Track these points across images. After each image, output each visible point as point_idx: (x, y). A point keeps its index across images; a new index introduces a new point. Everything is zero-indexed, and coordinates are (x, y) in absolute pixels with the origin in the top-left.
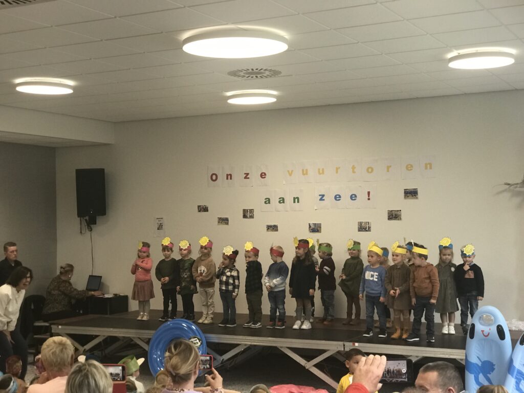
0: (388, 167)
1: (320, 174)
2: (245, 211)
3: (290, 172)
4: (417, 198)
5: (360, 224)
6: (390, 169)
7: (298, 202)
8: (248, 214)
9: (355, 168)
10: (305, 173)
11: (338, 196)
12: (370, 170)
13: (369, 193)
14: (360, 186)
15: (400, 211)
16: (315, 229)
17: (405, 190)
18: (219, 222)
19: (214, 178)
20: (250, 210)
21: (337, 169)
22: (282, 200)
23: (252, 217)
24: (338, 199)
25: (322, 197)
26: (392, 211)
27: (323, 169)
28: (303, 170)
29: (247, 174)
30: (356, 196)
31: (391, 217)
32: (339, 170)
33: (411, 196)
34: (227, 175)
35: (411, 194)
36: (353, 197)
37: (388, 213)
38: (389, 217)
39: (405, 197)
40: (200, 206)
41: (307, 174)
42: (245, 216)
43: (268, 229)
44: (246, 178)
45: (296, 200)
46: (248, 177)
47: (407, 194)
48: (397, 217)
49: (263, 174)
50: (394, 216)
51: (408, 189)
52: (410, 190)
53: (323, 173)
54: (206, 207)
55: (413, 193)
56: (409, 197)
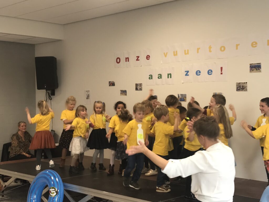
0: (237, 45)
1: (185, 54)
2: (137, 85)
3: (166, 54)
4: (260, 71)
6: (239, 46)
7: (171, 77)
9: (211, 48)
11: (198, 72)
12: (223, 49)
13: (222, 68)
14: (215, 63)
15: (246, 83)
17: (250, 64)
18: (121, 93)
19: (118, 60)
20: (140, 84)
21: (198, 49)
22: (160, 76)
23: (141, 89)
24: (198, 74)
25: (187, 73)
26: (240, 83)
27: (188, 50)
28: (174, 52)
29: (138, 57)
30: (212, 71)
31: (239, 88)
32: (199, 50)
34: (126, 58)
35: (256, 67)
36: (210, 72)
37: (237, 85)
38: (237, 88)
39: (250, 71)
40: (110, 82)
41: (176, 55)
42: (137, 89)
45: (169, 75)
46: (138, 59)
47: (252, 68)
48: (244, 89)
49: (148, 57)
50: (241, 88)
51: (253, 64)
52: (255, 64)
53: (188, 53)
54: (113, 83)
55: (257, 67)
56: (254, 71)
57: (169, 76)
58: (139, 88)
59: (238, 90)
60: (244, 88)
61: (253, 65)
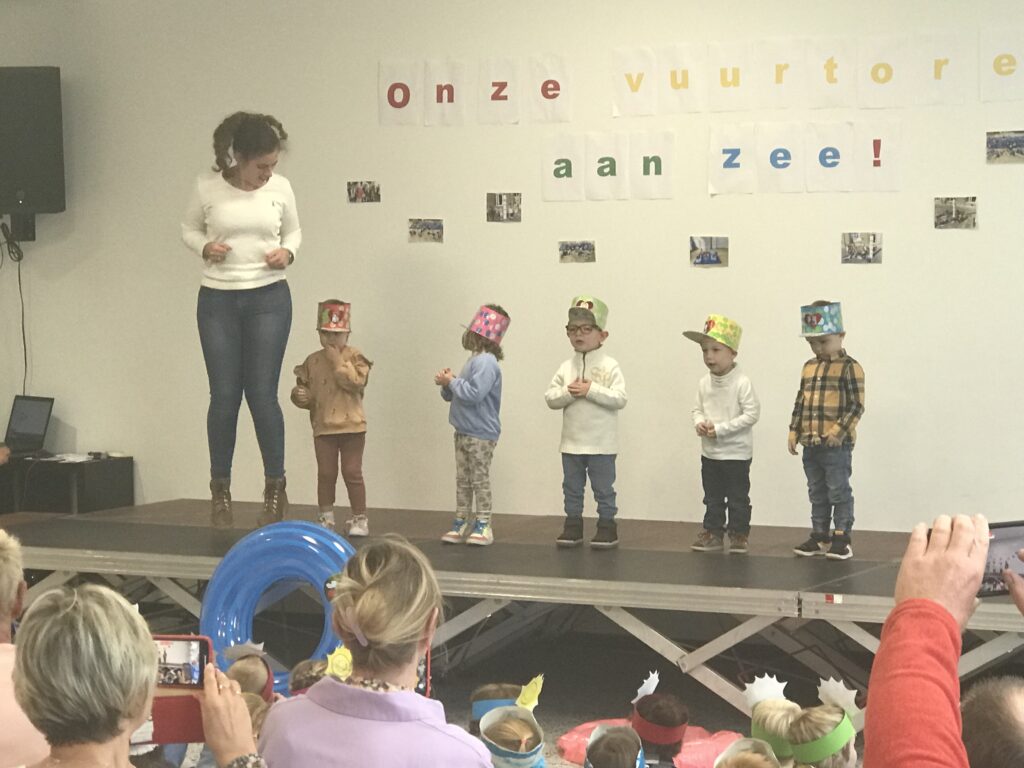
0: (939, 65)
1: (724, 83)
2: (493, 199)
3: (635, 78)
5: (850, 239)
6: (944, 67)
7: (658, 171)
8: (501, 208)
9: (836, 66)
10: (679, 81)
11: (781, 155)
12: (882, 73)
13: (877, 144)
14: (851, 124)
15: (974, 199)
16: (710, 254)
17: (988, 134)
18: (413, 234)
19: (399, 96)
20: (508, 195)
21: (780, 70)
22: (608, 167)
23: (514, 217)
24: (780, 162)
25: (732, 158)
26: (948, 199)
27: (736, 72)
28: (674, 74)
29: (502, 86)
30: (836, 155)
31: (944, 218)
32: (785, 72)
33: (1006, 155)
34: (440, 89)
35: (1009, 146)
36: (829, 157)
37: (936, 207)
38: (938, 217)
39: (989, 158)
40: (356, 183)
41: (685, 84)
42: (493, 216)
43: (565, 254)
44: (496, 97)
46: (502, 94)
47: (996, 147)
48: (963, 220)
49: (551, 86)
50: (954, 216)
51: (998, 133)
52: (1006, 135)
53: (736, 82)
54: (373, 187)
55: (1015, 144)
56: (1001, 158)
57: (652, 165)
58: (504, 209)
59: (943, 223)
60: (967, 218)
61: (1001, 136)
